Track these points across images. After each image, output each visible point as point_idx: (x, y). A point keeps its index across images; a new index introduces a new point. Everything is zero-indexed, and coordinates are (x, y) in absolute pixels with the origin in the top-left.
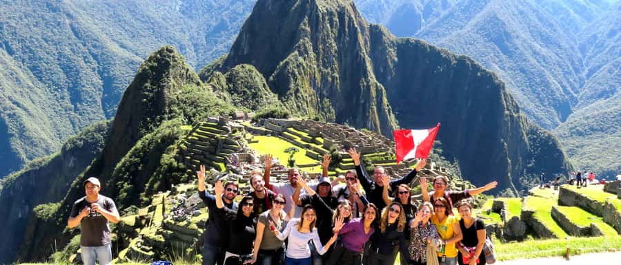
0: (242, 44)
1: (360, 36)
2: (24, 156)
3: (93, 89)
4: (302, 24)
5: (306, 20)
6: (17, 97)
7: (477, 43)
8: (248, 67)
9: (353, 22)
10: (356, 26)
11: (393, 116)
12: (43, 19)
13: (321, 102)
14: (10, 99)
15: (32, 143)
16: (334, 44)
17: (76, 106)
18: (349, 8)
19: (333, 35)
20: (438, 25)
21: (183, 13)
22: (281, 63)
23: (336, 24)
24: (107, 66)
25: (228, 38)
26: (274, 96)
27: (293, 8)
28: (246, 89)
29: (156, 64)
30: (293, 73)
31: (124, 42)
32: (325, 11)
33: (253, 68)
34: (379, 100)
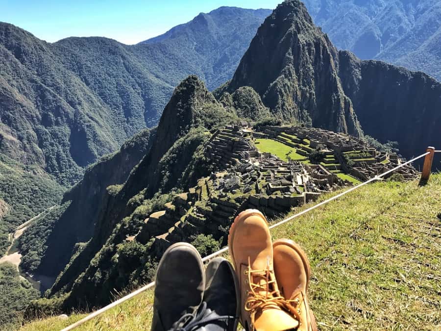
0: (242, 71)
1: (332, 60)
2: (96, 153)
3: (138, 107)
4: (287, 54)
5: (290, 51)
6: (92, 114)
7: (430, 60)
8: (248, 88)
9: (327, 50)
10: (329, 52)
11: (358, 122)
12: (107, 60)
13: (301, 112)
14: (87, 115)
15: (101, 144)
16: (311, 68)
17: (128, 119)
18: (323, 39)
19: (311, 61)
20: (395, 48)
21: (197, 51)
22: (271, 84)
23: (313, 53)
24: (147, 91)
25: (230, 68)
26: (267, 110)
27: (280, 42)
28: (246, 105)
29: (185, 88)
30: (281, 92)
31: (159, 74)
32: (305, 43)
33: (252, 89)
34: (347, 110)
